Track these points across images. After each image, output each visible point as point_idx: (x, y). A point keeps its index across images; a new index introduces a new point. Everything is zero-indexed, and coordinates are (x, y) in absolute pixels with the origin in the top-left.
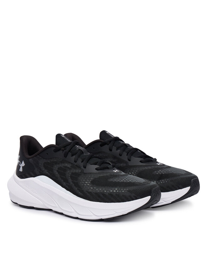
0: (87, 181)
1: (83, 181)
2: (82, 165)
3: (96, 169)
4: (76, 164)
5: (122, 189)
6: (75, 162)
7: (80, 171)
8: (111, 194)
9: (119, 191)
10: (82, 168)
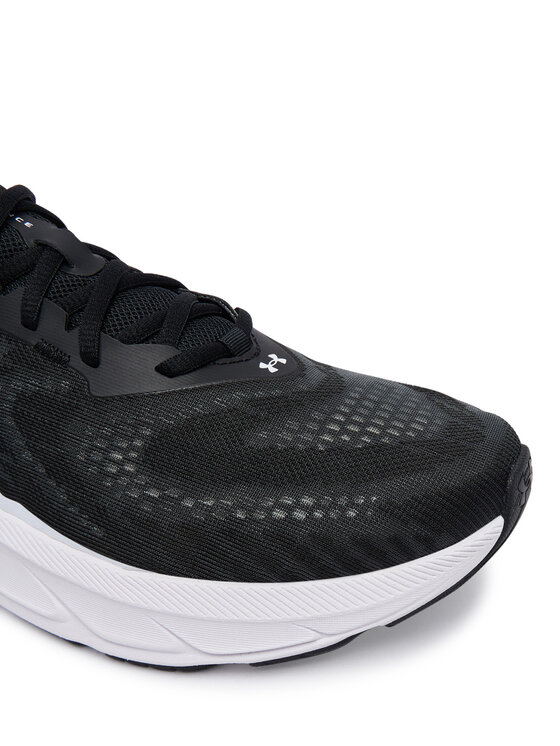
0: (120, 450)
1: (93, 448)
2: (70, 343)
3: (161, 369)
4: (33, 339)
5: (343, 501)
6: (31, 324)
7: (65, 384)
8: (282, 534)
9: (326, 509)
10: (77, 362)
